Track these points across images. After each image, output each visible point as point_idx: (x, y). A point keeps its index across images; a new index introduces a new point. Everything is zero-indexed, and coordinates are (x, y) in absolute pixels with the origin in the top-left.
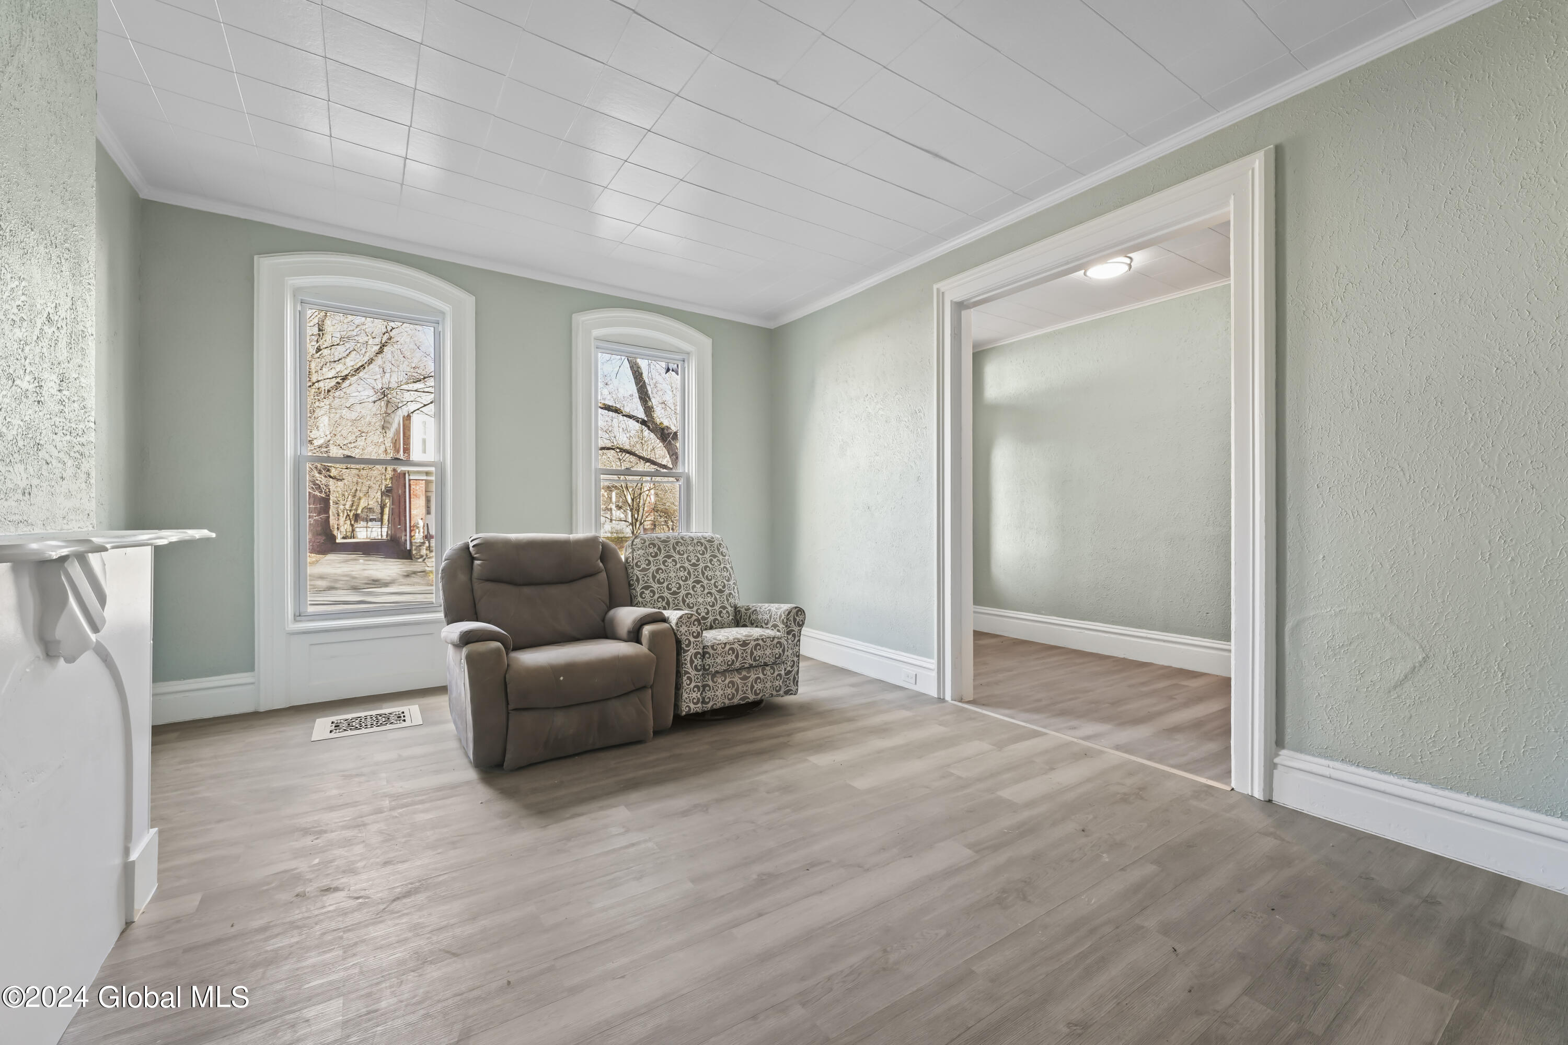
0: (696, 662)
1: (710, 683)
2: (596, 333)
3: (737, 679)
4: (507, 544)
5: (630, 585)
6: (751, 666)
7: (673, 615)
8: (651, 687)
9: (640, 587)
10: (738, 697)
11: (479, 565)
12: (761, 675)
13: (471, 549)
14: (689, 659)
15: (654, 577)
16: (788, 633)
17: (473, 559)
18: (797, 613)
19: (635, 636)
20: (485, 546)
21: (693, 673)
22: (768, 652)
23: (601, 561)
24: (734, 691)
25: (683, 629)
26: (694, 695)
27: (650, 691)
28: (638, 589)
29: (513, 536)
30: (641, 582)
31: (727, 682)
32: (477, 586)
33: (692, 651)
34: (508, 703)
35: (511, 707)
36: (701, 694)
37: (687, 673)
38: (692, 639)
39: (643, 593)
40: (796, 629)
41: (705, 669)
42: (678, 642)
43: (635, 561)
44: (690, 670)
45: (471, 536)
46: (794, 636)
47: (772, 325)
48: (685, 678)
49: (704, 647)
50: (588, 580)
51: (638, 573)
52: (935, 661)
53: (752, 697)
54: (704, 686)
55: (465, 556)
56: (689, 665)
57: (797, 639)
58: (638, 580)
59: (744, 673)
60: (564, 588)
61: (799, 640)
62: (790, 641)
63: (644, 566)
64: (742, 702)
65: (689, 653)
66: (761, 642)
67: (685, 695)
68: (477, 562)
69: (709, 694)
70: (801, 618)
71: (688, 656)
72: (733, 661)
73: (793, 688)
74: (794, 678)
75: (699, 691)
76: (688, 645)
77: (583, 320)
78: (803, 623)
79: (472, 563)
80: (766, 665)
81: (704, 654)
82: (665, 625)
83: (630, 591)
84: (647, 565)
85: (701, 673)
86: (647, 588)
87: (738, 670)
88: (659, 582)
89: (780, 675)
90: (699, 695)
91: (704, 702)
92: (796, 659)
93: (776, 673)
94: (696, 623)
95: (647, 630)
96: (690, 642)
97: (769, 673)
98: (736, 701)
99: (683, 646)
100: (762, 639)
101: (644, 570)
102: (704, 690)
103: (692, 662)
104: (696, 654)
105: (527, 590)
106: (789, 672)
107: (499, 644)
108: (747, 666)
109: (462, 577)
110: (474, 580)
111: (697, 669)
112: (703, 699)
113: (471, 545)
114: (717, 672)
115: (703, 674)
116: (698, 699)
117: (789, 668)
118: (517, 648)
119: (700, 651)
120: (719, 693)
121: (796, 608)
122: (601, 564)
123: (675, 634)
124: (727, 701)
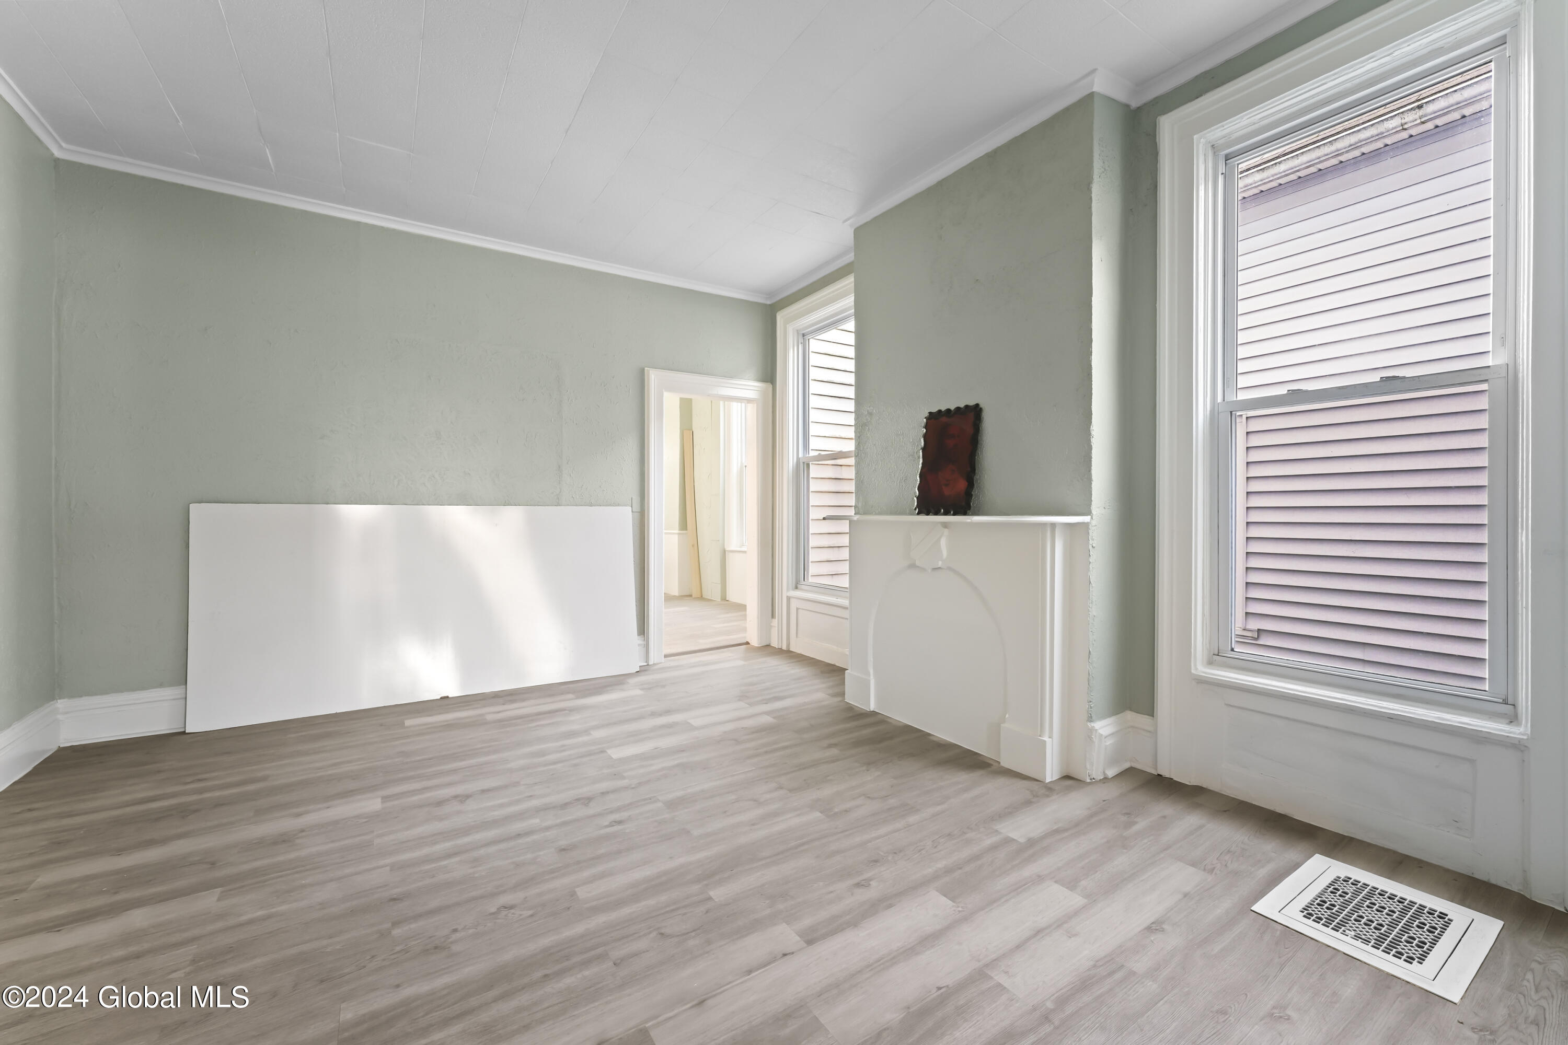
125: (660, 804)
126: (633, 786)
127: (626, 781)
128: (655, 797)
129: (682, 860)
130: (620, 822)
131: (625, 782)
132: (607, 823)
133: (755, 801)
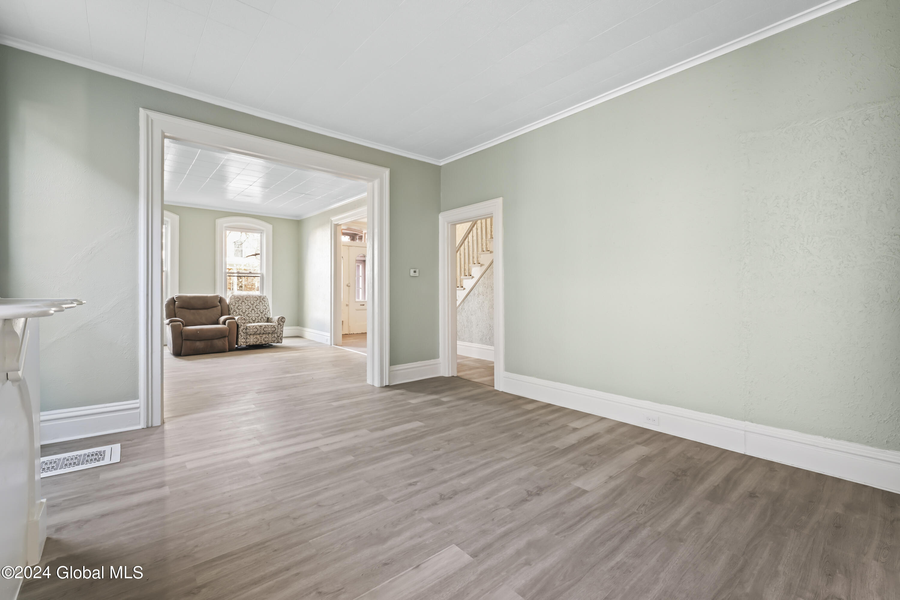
0: (244, 331)
1: (248, 337)
2: (225, 225)
3: (258, 337)
4: (186, 297)
5: (229, 310)
6: (264, 333)
7: (236, 318)
8: (228, 337)
9: (232, 311)
10: (259, 342)
11: (177, 303)
12: (267, 336)
13: (175, 299)
14: (241, 330)
15: (237, 308)
16: (279, 324)
17: (175, 302)
18: (282, 319)
19: (224, 323)
20: (179, 298)
21: (242, 334)
22: (270, 329)
23: (219, 303)
24: (257, 340)
25: (239, 321)
26: (243, 340)
27: (227, 338)
28: (232, 312)
29: (189, 295)
30: (233, 309)
31: (254, 337)
32: (177, 310)
33: (242, 328)
34: (182, 338)
35: (183, 339)
36: (246, 340)
37: (240, 334)
38: (242, 324)
39: (233, 313)
40: (282, 323)
41: (247, 333)
42: (238, 325)
43: (231, 303)
44: (242, 333)
45: (176, 294)
46: (281, 325)
47: (298, 219)
48: (240, 335)
49: (246, 327)
50: (215, 309)
51: (232, 307)
52: (330, 334)
53: (264, 343)
54: (246, 338)
55: (173, 301)
56: (241, 331)
57: (282, 326)
58: (232, 309)
59: (261, 335)
60: (205, 311)
61: (283, 327)
62: (279, 327)
63: (234, 304)
64: (260, 344)
65: (241, 328)
66: (267, 326)
67: (239, 340)
68: (176, 302)
69: (248, 340)
70: (284, 320)
71: (240, 329)
72: (256, 331)
73: (281, 341)
74: (281, 338)
75: (245, 339)
76: (241, 326)
77: (219, 221)
78: (284, 322)
79: (175, 303)
80: (269, 333)
81: (247, 329)
82: (234, 320)
83: (229, 312)
84: (235, 304)
85: (245, 334)
86: (234, 311)
87: (259, 334)
88: (239, 309)
89: (275, 337)
90: (245, 340)
91: (246, 343)
92: (281, 332)
93: (273, 336)
94: (244, 320)
95: (227, 321)
96: (241, 325)
97: (270, 336)
98: (258, 343)
99: (239, 326)
100: (268, 325)
101: (234, 306)
102: (246, 339)
103: (242, 331)
104: (244, 329)
105: (192, 311)
106: (279, 336)
107: (180, 323)
108: (262, 333)
109: (172, 307)
110: (175, 307)
111: (244, 333)
112: (246, 342)
113: (175, 297)
114: (251, 334)
115: (246, 335)
116: (244, 342)
117: (279, 335)
118: (186, 326)
119: (245, 328)
120: (252, 340)
121: (282, 317)
122: (219, 304)
123: (236, 323)
124: (254, 343)
125: (390, 498)
126: (417, 512)
127: (425, 517)
128: (396, 504)
129: (369, 468)
130: (411, 485)
131: (427, 515)
132: (419, 484)
133: (320, 506)
